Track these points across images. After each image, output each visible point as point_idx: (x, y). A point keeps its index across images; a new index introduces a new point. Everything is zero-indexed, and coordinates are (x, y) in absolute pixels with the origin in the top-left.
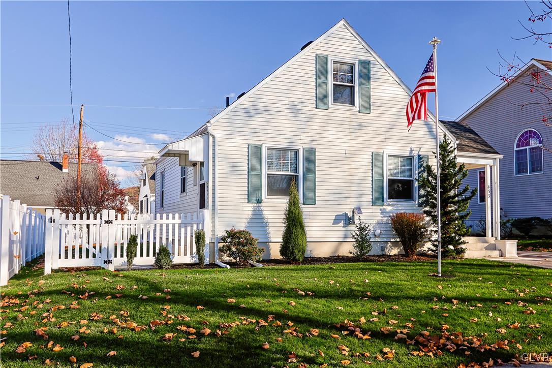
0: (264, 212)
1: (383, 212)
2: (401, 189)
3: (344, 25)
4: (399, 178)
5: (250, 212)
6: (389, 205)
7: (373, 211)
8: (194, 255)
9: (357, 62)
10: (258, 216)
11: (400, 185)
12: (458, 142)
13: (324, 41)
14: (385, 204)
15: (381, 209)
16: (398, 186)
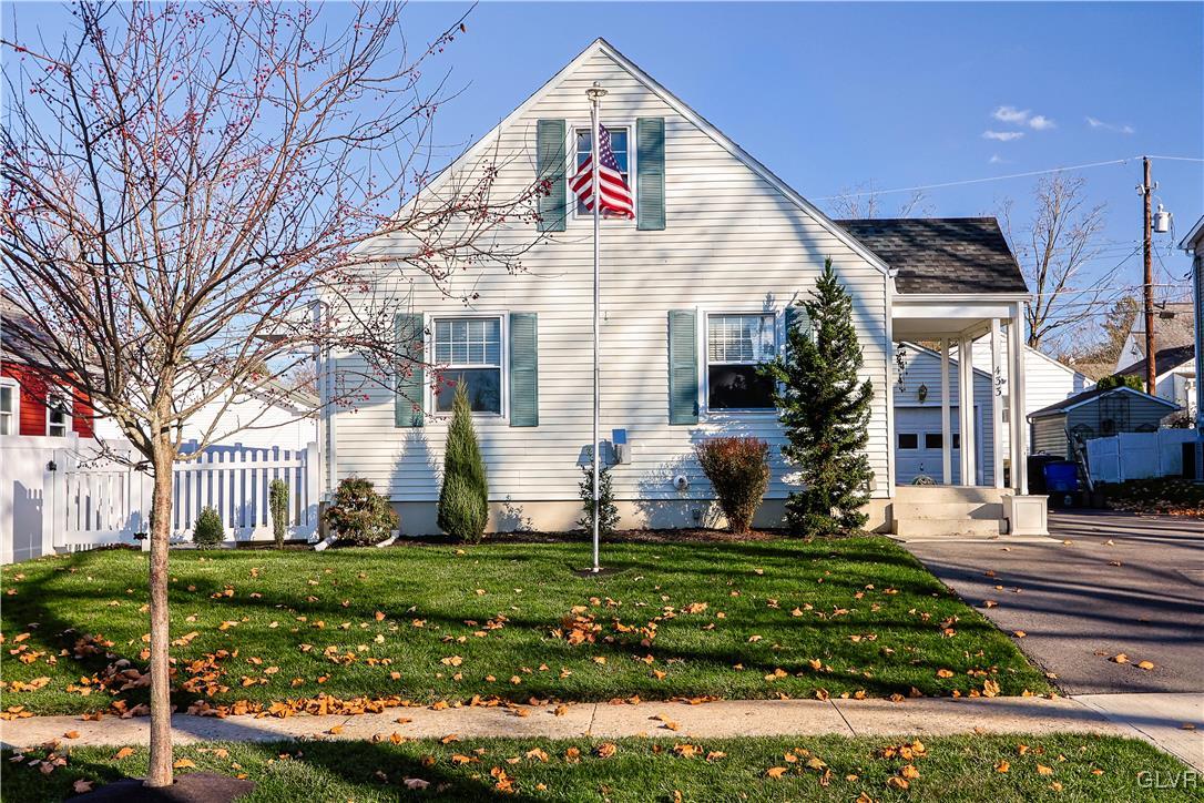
0: (429, 444)
1: (695, 436)
2: (744, 387)
3: (601, 50)
4: (739, 362)
5: (401, 445)
6: (711, 422)
7: (673, 435)
8: (291, 526)
9: (634, 124)
10: (415, 452)
11: (742, 378)
12: (894, 272)
13: (557, 92)
14: (701, 419)
15: (691, 432)
16: (737, 380)
